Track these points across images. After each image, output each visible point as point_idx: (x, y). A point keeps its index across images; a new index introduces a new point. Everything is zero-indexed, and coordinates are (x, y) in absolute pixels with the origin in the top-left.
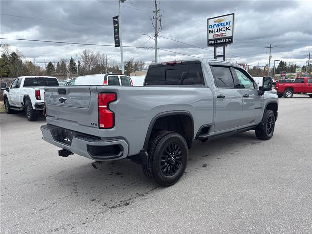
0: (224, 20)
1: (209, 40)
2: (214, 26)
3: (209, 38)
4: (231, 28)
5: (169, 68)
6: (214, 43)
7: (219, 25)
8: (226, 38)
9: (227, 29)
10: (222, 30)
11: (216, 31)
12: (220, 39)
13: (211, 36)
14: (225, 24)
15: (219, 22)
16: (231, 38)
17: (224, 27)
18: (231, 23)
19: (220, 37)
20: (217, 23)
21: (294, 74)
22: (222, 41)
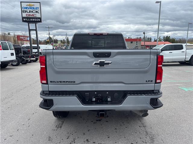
0: (34, 5)
1: (23, 18)
2: (26, 8)
3: (23, 16)
4: (39, 12)
5: (95, 37)
6: (28, 20)
7: (31, 8)
8: (36, 18)
9: (36, 12)
10: (33, 12)
11: (28, 11)
12: (32, 18)
13: (24, 15)
14: (35, 8)
15: (30, 6)
16: (40, 18)
17: (34, 10)
18: (39, 9)
19: (32, 17)
20: (29, 7)
21: (57, 44)
22: (33, 20)
